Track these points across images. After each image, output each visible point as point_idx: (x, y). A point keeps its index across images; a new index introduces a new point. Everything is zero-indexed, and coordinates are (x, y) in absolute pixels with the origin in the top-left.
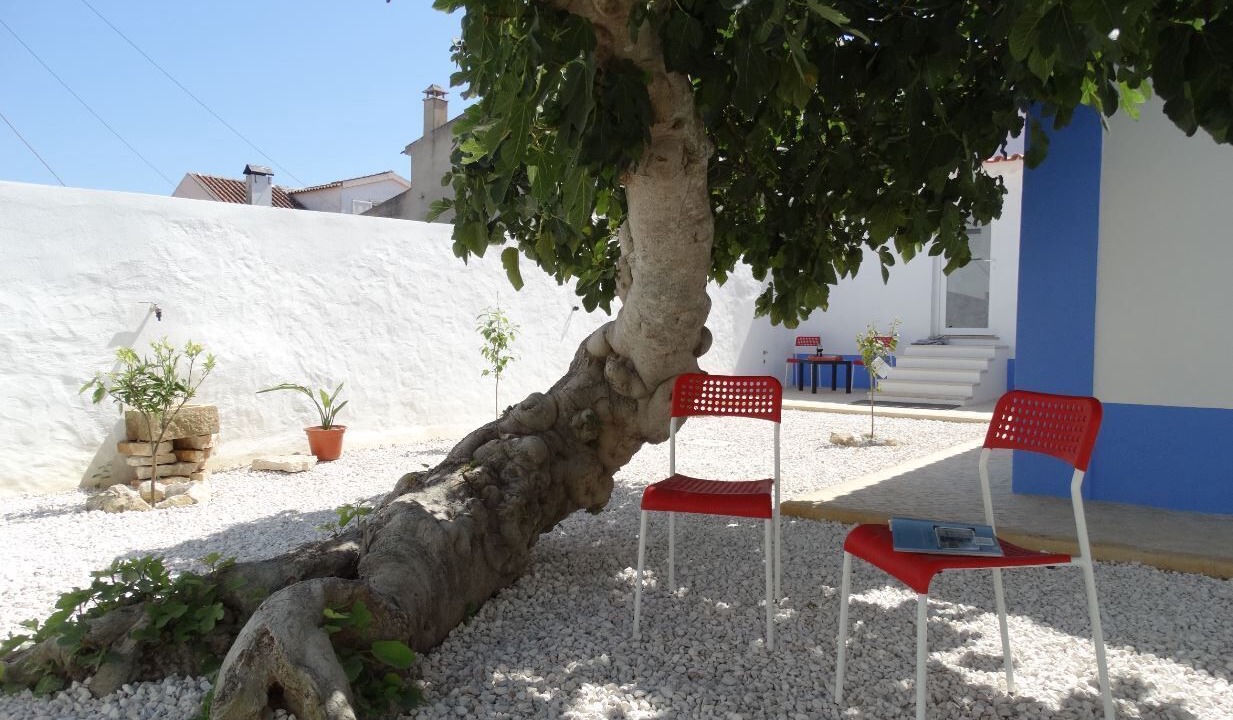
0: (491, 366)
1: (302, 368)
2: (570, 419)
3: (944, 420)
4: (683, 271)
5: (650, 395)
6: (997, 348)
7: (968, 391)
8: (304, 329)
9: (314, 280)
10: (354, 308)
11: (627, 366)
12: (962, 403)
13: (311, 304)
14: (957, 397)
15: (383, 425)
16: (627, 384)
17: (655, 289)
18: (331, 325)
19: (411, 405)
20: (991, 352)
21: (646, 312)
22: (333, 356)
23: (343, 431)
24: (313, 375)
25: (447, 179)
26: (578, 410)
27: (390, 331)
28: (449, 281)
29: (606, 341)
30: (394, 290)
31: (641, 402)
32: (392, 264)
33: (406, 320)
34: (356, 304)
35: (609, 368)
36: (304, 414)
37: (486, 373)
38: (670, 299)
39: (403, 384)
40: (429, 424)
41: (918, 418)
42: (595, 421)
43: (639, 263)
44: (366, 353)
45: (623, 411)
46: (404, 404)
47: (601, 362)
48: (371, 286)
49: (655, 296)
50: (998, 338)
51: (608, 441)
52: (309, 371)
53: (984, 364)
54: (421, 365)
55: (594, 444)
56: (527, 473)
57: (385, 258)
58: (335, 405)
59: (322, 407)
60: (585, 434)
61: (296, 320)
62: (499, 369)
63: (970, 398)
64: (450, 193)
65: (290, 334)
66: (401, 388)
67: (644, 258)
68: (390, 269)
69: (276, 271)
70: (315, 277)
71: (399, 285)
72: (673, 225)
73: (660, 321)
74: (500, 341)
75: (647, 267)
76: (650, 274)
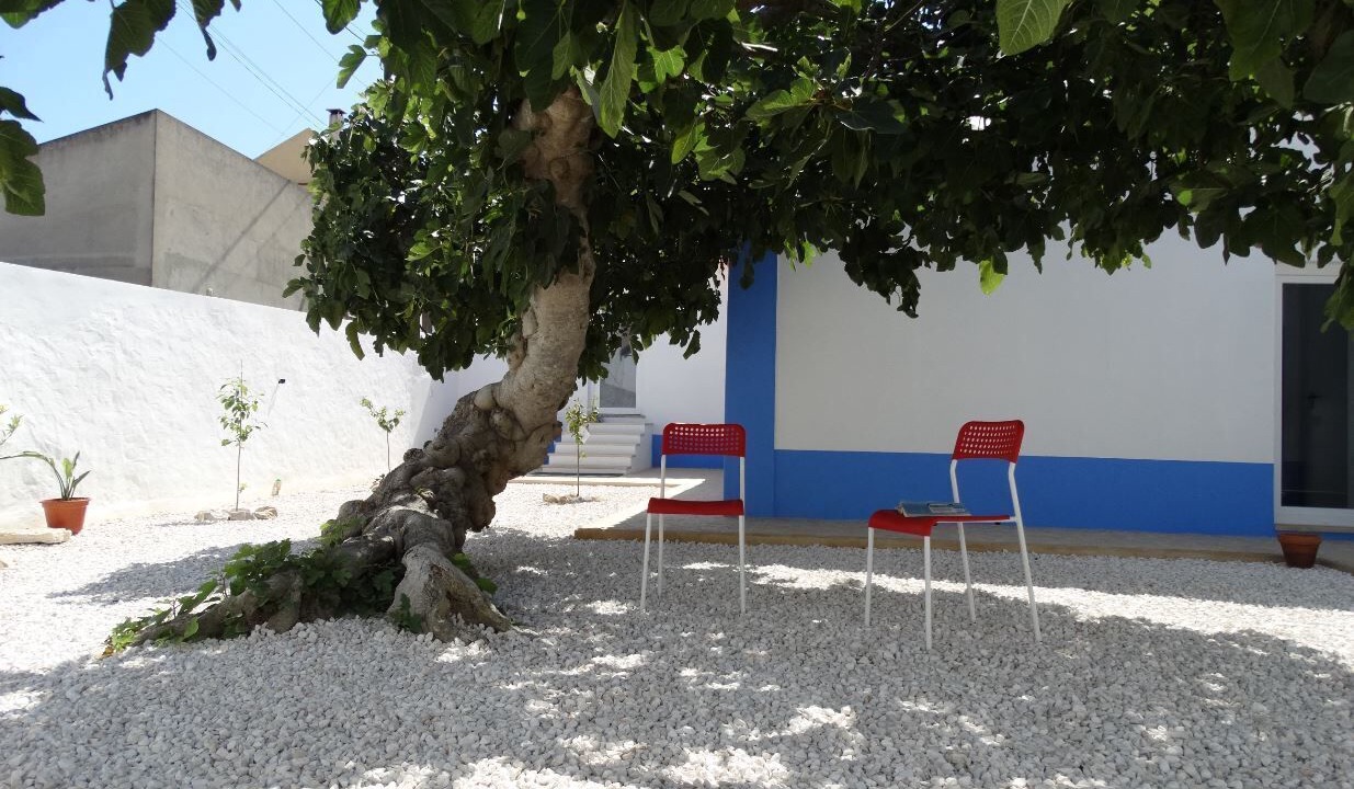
0: (233, 435)
1: (33, 437)
2: (471, 457)
3: (616, 485)
4: (572, 348)
5: (527, 438)
6: (646, 425)
7: (627, 461)
8: (35, 395)
9: (46, 343)
10: (82, 374)
11: (510, 414)
12: (624, 472)
13: (42, 369)
14: (620, 468)
15: (108, 499)
16: (512, 430)
17: (550, 360)
18: (59, 391)
19: (134, 479)
20: (642, 428)
21: (540, 376)
22: (63, 426)
23: (87, 503)
24: (44, 446)
25: (299, 261)
26: (477, 449)
27: (115, 398)
28: (170, 348)
29: (494, 398)
30: (120, 356)
31: (519, 445)
32: (118, 329)
33: (130, 387)
34: (84, 370)
35: (497, 418)
36: (33, 487)
37: (226, 443)
38: (560, 367)
39: (127, 456)
40: (150, 498)
41: (594, 485)
42: (488, 459)
43: (541, 341)
44: (92, 422)
45: (507, 450)
46: (127, 477)
47: (486, 414)
48: (98, 351)
49: (550, 365)
50: (644, 417)
51: (496, 472)
52: (38, 439)
53: (637, 438)
54: (145, 436)
55: (485, 475)
56: (458, 494)
57: (112, 322)
58: (76, 474)
59: (64, 479)
60: (482, 468)
61: (27, 385)
62: (244, 437)
63: (630, 468)
64: (303, 272)
65: (22, 400)
66: (126, 460)
67: (546, 338)
68: (117, 334)
69: (10, 333)
70: (47, 340)
71: (125, 352)
72: (570, 317)
73: (550, 383)
74: (242, 409)
75: (548, 345)
76: (548, 349)
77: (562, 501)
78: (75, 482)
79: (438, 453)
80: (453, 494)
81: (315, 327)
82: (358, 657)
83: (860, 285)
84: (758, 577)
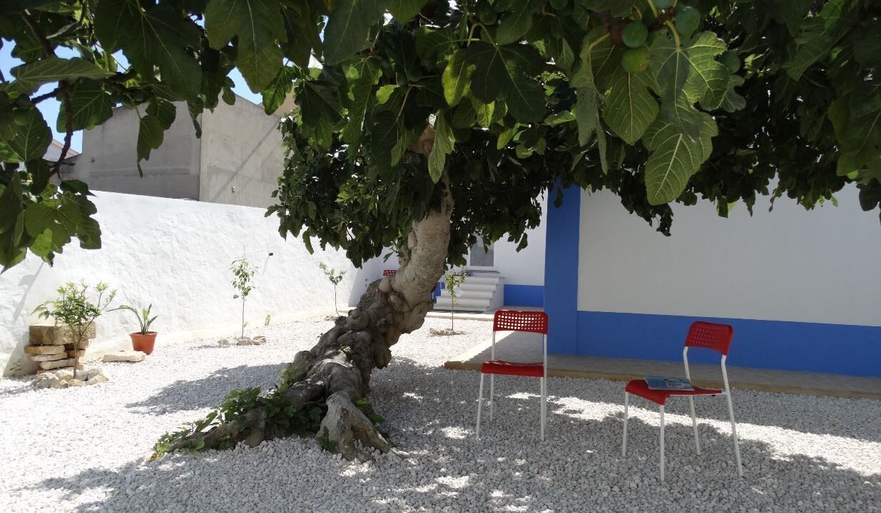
0: (239, 292)
1: (126, 295)
2: (376, 323)
3: (479, 320)
4: (438, 256)
5: (411, 310)
6: (500, 278)
7: (487, 303)
8: (127, 270)
9: (133, 239)
10: (153, 256)
11: (400, 296)
12: (484, 310)
13: (131, 254)
14: (482, 307)
15: (169, 331)
16: (402, 305)
17: (425, 263)
18: (140, 267)
19: (184, 318)
20: (497, 280)
21: (419, 273)
22: (142, 287)
23: (155, 336)
24: (132, 300)
25: (275, 194)
26: (379, 318)
27: (172, 270)
28: (205, 238)
29: (390, 285)
30: (176, 245)
31: (406, 315)
32: (175, 228)
33: (181, 263)
34: (155, 254)
35: (392, 298)
36: (126, 325)
37: (236, 297)
38: (431, 268)
39: (180, 304)
40: (193, 329)
41: (465, 319)
42: (387, 324)
43: (419, 251)
44: (160, 285)
45: (398, 319)
46: (179, 317)
47: (386, 295)
48: (163, 242)
49: (425, 266)
50: (499, 273)
51: (391, 333)
52: (128, 296)
53: (494, 287)
54: (190, 292)
55: (385, 334)
57: (171, 224)
58: (150, 318)
59: (142, 320)
60: (382, 330)
61: (123, 265)
62: (246, 294)
63: (488, 307)
64: (277, 201)
65: (120, 274)
66: (178, 307)
67: (422, 249)
68: (174, 231)
69: (113, 233)
70: (133, 236)
71: (178, 241)
72: (438, 236)
73: (425, 277)
74: (245, 276)
75: (423, 254)
76: (424, 257)
77: (441, 334)
78: (149, 323)
79: (355, 321)
80: (363, 349)
81: (284, 235)
82: (295, 470)
83: (631, 213)
84: (558, 407)
